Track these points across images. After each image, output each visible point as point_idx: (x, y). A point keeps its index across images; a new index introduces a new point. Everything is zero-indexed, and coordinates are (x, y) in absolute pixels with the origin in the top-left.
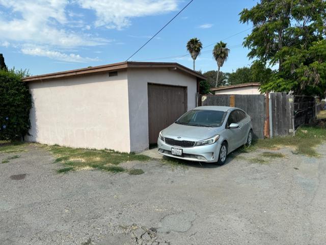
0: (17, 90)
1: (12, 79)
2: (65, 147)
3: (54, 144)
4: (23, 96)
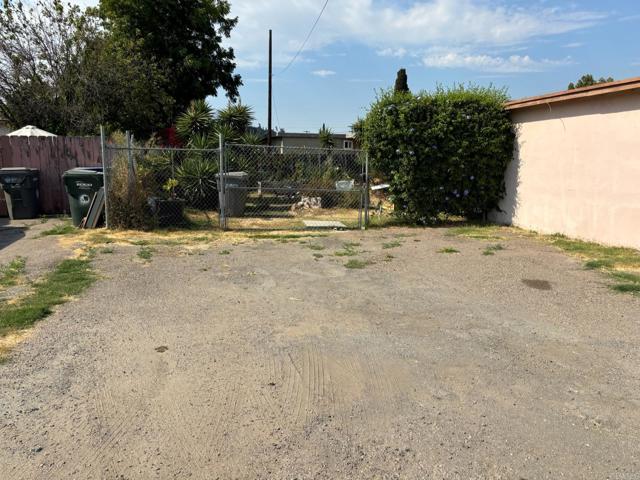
0: (496, 125)
1: (488, 106)
2: (581, 241)
3: (554, 233)
4: (503, 138)
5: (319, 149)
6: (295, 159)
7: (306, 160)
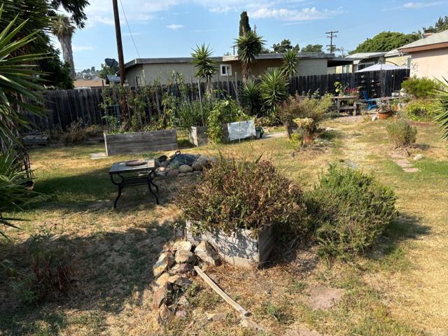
5: (191, 77)
6: (161, 91)
7: (178, 94)
